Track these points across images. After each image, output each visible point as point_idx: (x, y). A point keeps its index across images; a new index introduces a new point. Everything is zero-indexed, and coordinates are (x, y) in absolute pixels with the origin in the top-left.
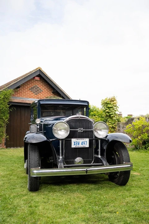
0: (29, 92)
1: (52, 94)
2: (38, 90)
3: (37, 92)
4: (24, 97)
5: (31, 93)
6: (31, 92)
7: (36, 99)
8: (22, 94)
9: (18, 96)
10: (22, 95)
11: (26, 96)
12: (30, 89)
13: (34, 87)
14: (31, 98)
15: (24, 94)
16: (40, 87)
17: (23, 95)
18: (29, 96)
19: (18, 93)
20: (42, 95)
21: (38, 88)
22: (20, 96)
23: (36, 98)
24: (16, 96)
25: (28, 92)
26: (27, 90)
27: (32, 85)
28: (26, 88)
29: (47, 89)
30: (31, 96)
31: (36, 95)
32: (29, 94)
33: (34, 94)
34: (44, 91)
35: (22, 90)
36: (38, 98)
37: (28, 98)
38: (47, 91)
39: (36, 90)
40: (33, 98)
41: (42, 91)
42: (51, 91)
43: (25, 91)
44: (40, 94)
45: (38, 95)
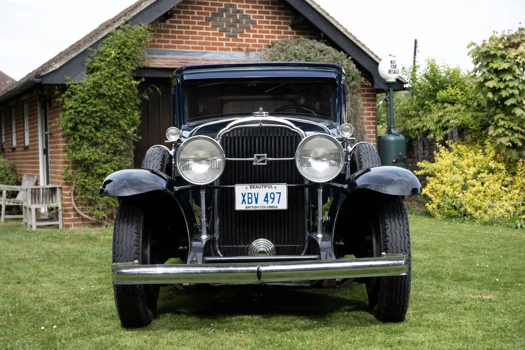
0: (207, 29)
1: (290, 30)
2: (238, 21)
3: (234, 26)
4: (188, 48)
5: (213, 34)
6: (214, 27)
7: (231, 52)
8: (182, 37)
9: (169, 47)
10: (182, 42)
11: (195, 43)
12: (208, 20)
13: (225, 10)
14: (215, 49)
15: (188, 38)
16: (245, 10)
17: (187, 43)
18: (209, 44)
19: (169, 37)
20: (254, 36)
21: (239, 12)
22: (175, 47)
23: (234, 50)
24: (161, 46)
25: (202, 29)
26: (199, 23)
27: (217, 4)
28: (196, 15)
29: (273, 13)
30: (213, 44)
31: (231, 39)
32: (206, 39)
33: (224, 34)
34: (260, 22)
35: (183, 25)
36: (240, 50)
37: (204, 51)
38: (270, 20)
39: (231, 20)
40: (221, 49)
41: (254, 23)
42: (288, 19)
43: (191, 26)
44: (245, 33)
45: (239, 37)
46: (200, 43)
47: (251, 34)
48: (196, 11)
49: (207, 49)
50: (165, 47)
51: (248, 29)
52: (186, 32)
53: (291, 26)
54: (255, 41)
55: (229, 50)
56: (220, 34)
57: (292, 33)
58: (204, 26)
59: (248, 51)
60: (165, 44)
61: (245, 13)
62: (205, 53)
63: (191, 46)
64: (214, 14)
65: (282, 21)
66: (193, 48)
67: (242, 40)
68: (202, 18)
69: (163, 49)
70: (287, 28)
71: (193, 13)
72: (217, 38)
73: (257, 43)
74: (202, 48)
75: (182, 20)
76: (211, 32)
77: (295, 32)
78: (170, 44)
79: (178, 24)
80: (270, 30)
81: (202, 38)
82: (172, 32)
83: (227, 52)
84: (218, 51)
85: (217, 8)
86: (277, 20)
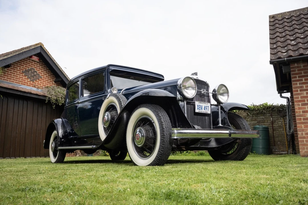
1: (54, 83)
2: (35, 75)
3: (33, 77)
4: (14, 82)
5: (25, 78)
6: (25, 76)
7: (31, 87)
8: (11, 77)
9: (5, 80)
10: (11, 79)
11: (17, 80)
12: (23, 72)
13: (30, 70)
14: (25, 85)
15: (14, 78)
16: (38, 71)
17: (13, 80)
18: (22, 82)
19: (6, 76)
20: (40, 83)
21: (36, 72)
22: (8, 80)
23: (32, 86)
25: (20, 75)
26: (19, 73)
27: (27, 67)
28: (18, 69)
29: (48, 75)
30: (24, 82)
31: (32, 82)
32: (22, 80)
33: (29, 79)
34: (43, 78)
35: (12, 72)
36: (35, 87)
37: (20, 84)
38: (47, 78)
39: (32, 74)
40: (27, 85)
41: (41, 78)
42: (53, 79)
43: (16, 73)
44: (37, 81)
45: (35, 82)
46: (19, 81)
47: (40, 82)
48: (18, 68)
49: (21, 84)
50: (3, 79)
51: (39, 79)
52: (13, 75)
53: (54, 82)
54: (41, 85)
55: (30, 86)
56: (28, 79)
57: (55, 84)
58: (21, 75)
59: (38, 88)
60: (4, 78)
61: (38, 73)
62: (21, 85)
63: (15, 81)
64: (26, 71)
65: (51, 79)
66: (15, 82)
67: (36, 83)
68: (21, 71)
69: (2, 80)
70: (53, 82)
71: (17, 68)
72: (26, 80)
73: (42, 85)
74: (19, 83)
75: (12, 70)
76: (24, 77)
77: (56, 84)
78: (6, 79)
79: (10, 71)
80: (47, 81)
81: (20, 79)
82: (7, 74)
83: (30, 87)
84: (26, 86)
85: (27, 68)
86: (50, 78)
